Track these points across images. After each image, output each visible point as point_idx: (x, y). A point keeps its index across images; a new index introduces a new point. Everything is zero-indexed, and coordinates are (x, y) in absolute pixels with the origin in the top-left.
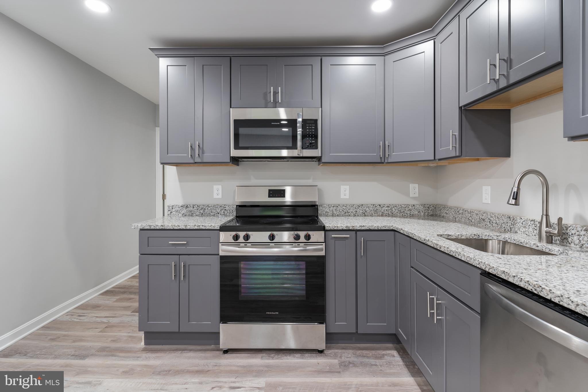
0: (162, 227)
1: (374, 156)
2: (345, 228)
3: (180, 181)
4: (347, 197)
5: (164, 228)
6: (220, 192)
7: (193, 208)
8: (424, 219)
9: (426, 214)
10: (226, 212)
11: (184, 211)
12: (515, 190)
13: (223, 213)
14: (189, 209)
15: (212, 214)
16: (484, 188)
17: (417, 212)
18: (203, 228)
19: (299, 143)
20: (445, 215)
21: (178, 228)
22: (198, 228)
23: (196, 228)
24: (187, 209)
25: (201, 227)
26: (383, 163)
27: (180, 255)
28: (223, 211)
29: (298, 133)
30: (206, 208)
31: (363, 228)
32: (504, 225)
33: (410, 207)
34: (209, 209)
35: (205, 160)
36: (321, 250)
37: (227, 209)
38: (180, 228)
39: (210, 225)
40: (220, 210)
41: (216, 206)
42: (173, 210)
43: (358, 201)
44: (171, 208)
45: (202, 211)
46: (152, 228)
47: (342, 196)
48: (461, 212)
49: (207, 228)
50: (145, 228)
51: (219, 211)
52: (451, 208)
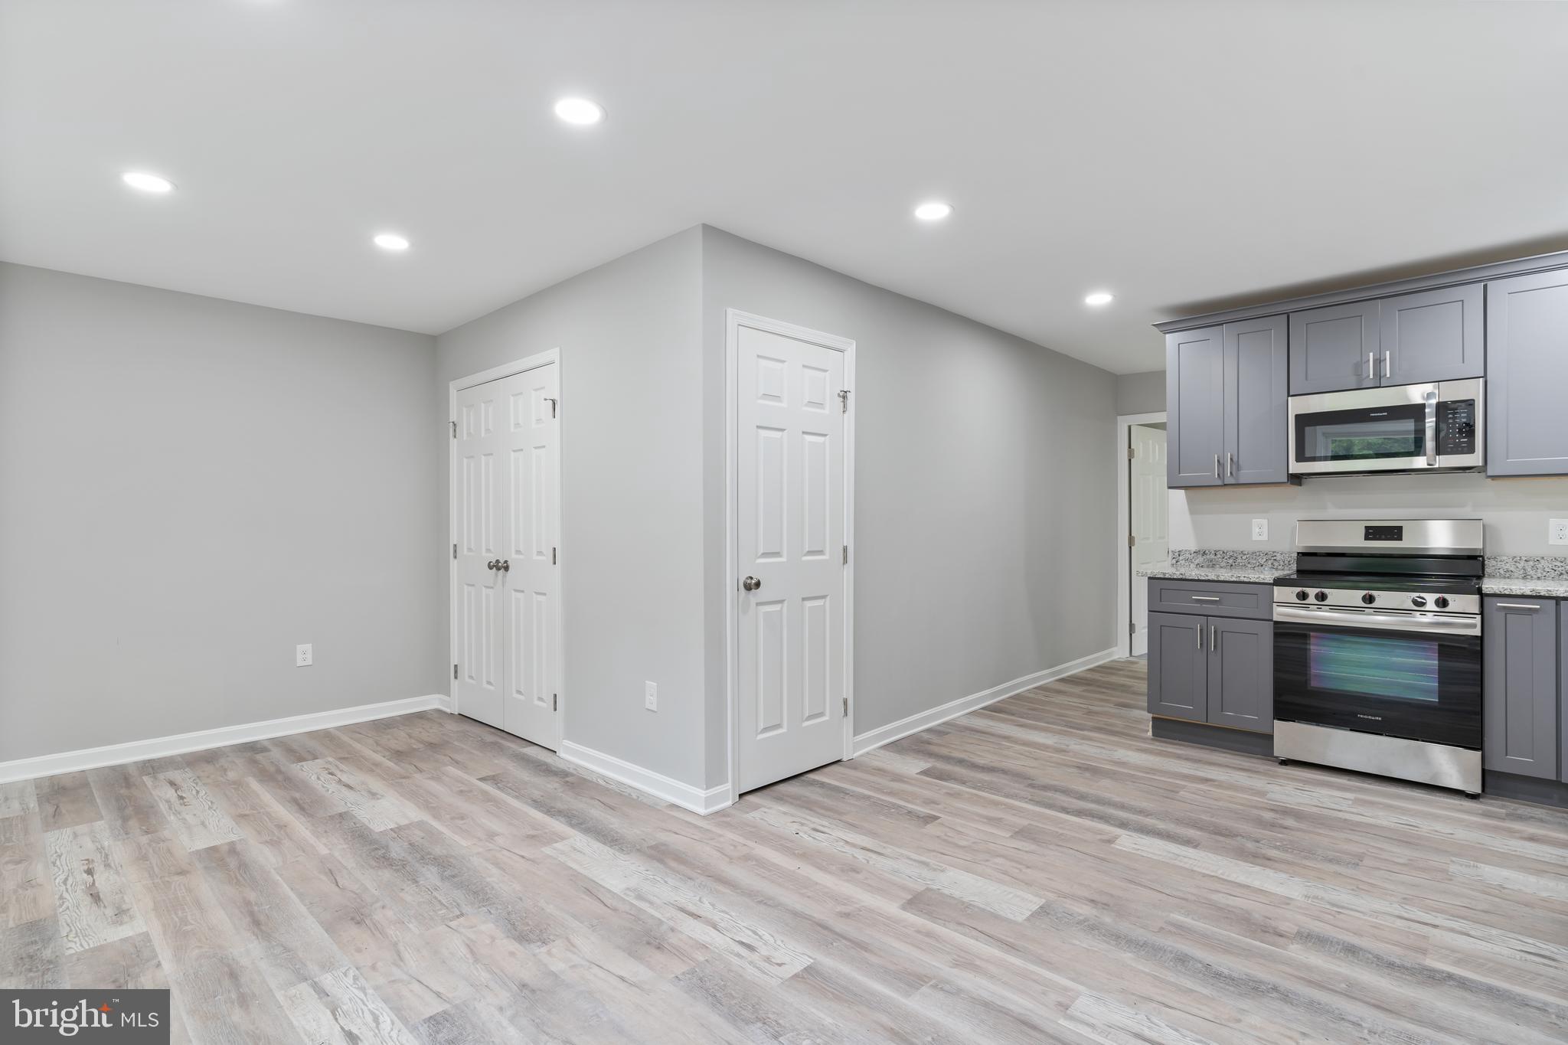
0: (1181, 576)
2: (1529, 593)
3: (1192, 512)
5: (1184, 577)
6: (1265, 530)
7: (1216, 555)
10: (1276, 564)
11: (1200, 559)
13: (1270, 566)
14: (1208, 557)
15: (1249, 566)
18: (1246, 580)
19: (1430, 444)
21: (1207, 578)
22: (1237, 580)
23: (1234, 579)
24: (1204, 557)
25: (1242, 579)
27: (1207, 616)
28: (1270, 562)
29: (1427, 425)
30: (1239, 557)
34: (1244, 557)
35: (1242, 481)
36: (1474, 626)
37: (1278, 559)
38: (1209, 578)
39: (1256, 576)
40: (1265, 560)
41: (1258, 554)
42: (1181, 558)
44: (1177, 554)
45: (1231, 561)
46: (1167, 576)
49: (1251, 581)
50: (1157, 576)
51: (1262, 563)
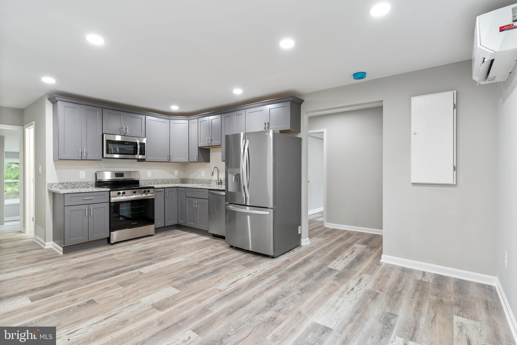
0: (79, 192)
1: (166, 159)
2: (161, 187)
3: (56, 169)
4: (150, 176)
6: (84, 175)
7: (67, 184)
8: (180, 183)
9: (181, 182)
10: (88, 186)
11: (61, 186)
12: (213, 172)
13: (87, 186)
14: (64, 185)
15: (80, 187)
16: (202, 172)
17: (177, 182)
19: (138, 153)
20: (188, 182)
21: (89, 191)
22: (99, 191)
24: (63, 185)
26: (168, 162)
27: (88, 204)
29: (138, 147)
30: (76, 184)
31: (167, 187)
32: (208, 183)
33: (175, 180)
34: (78, 184)
35: (88, 159)
36: (153, 196)
37: (89, 184)
40: (85, 185)
41: (82, 183)
42: (53, 186)
43: (155, 178)
45: (73, 186)
46: (73, 192)
47: (148, 176)
48: (195, 180)
49: (103, 191)
50: (69, 193)
52: (191, 179)
